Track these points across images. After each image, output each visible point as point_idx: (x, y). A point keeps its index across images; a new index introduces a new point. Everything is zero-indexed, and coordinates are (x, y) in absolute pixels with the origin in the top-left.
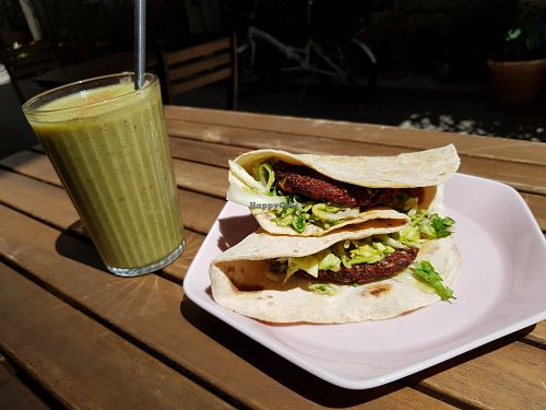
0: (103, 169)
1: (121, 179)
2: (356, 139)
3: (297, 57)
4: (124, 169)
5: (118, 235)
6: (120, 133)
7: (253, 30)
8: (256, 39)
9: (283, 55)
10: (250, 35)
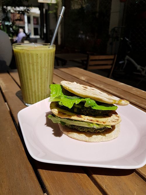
0: (27, 67)
1: (32, 72)
2: (130, 92)
3: (141, 70)
4: (33, 69)
5: (27, 91)
6: (35, 57)
7: (127, 57)
8: (128, 60)
9: (136, 68)
10: (126, 58)
